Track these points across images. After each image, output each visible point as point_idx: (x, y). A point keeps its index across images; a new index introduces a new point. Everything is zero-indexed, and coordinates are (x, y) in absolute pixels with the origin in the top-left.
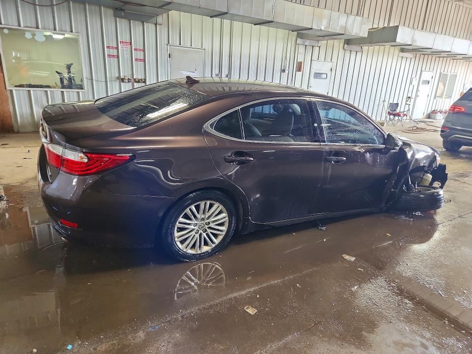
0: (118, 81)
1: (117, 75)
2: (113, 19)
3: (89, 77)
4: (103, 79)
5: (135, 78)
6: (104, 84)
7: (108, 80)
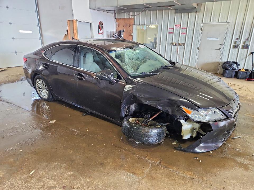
0: (171, 45)
1: (171, 42)
2: (174, 14)
3: (159, 43)
4: (165, 44)
5: (179, 43)
6: (165, 46)
7: (167, 44)
